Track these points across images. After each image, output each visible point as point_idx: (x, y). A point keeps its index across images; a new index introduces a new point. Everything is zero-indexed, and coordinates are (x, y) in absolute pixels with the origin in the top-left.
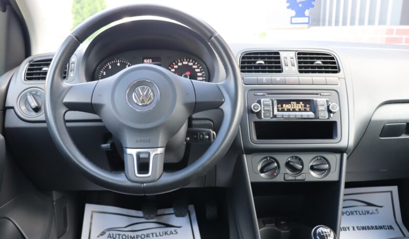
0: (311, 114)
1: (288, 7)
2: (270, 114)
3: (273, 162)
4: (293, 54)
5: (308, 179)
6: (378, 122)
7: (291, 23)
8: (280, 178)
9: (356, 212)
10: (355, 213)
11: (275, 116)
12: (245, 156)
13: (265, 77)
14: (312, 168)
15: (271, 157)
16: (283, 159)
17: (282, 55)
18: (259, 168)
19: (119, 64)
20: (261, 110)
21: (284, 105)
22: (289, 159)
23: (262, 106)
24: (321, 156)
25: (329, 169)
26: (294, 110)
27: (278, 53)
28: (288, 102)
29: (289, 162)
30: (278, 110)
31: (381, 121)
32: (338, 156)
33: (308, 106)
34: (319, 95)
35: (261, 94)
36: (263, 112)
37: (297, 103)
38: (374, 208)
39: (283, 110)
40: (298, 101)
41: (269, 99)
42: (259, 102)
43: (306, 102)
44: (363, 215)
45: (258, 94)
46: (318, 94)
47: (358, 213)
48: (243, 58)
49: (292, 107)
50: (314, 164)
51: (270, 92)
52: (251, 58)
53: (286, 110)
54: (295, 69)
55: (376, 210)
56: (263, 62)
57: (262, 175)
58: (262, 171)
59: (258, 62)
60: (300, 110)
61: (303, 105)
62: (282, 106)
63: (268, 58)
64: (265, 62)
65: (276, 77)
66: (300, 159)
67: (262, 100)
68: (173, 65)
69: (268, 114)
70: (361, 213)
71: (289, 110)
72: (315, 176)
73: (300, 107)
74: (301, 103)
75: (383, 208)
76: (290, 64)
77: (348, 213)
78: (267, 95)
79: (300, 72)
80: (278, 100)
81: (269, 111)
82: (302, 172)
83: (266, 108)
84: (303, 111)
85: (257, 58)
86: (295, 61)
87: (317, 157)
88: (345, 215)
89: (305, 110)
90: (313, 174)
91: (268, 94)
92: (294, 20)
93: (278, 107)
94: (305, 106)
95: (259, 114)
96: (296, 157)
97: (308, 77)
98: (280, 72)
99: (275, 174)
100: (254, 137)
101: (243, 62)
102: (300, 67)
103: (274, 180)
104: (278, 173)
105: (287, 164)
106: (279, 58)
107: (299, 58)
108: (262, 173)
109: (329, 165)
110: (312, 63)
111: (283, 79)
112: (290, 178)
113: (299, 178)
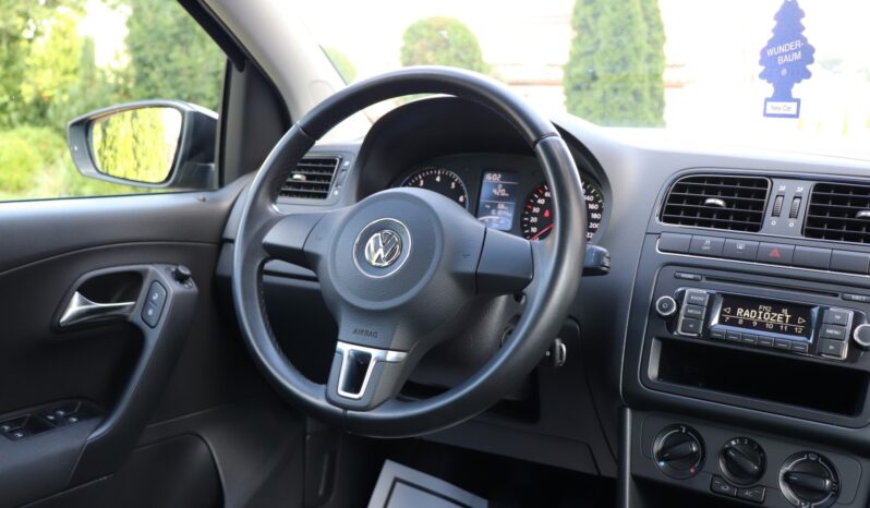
0: (800, 341)
2: (697, 326)
3: (691, 440)
4: (804, 189)
7: (766, 115)
8: (702, 484)
11: (707, 332)
12: (628, 412)
13: (710, 237)
14: (787, 477)
15: (688, 429)
16: (716, 438)
17: (781, 186)
18: (658, 446)
19: (438, 179)
20: (678, 312)
21: (740, 311)
22: (733, 443)
23: (685, 305)
24: (819, 455)
25: (836, 492)
26: (761, 326)
27: (764, 184)
28: (752, 303)
29: (731, 448)
30: (722, 321)
33: (801, 320)
34: (839, 299)
35: (690, 276)
36: (682, 318)
37: (773, 311)
39: (734, 322)
40: (777, 306)
41: (705, 292)
42: (680, 298)
43: (799, 310)
45: (684, 275)
46: (836, 295)
48: (679, 188)
49: (760, 317)
50: (795, 470)
51: (711, 274)
52: (699, 189)
53: (741, 322)
54: (795, 225)
56: (720, 202)
57: (662, 464)
58: (662, 455)
59: (709, 201)
60: (776, 329)
61: (788, 316)
62: (734, 312)
63: (742, 193)
65: (741, 241)
66: (760, 450)
67: (688, 291)
68: (545, 191)
69: (691, 326)
71: (748, 324)
73: (779, 321)
74: (785, 311)
76: (785, 212)
78: (704, 281)
79: (808, 233)
80: (724, 295)
81: (697, 318)
82: (761, 482)
83: (690, 311)
84: (783, 332)
85: (712, 191)
86: (803, 206)
87: (808, 453)
89: (791, 331)
90: (785, 490)
91: (708, 278)
92: (772, 107)
93: (722, 312)
94: (794, 321)
95: (672, 321)
96: (751, 443)
97: (822, 248)
98: (756, 229)
99: (692, 471)
100: (653, 371)
101: (673, 199)
102: (810, 221)
103: (685, 484)
104: (698, 470)
105: (724, 453)
106: (762, 194)
107: (815, 198)
108: (660, 460)
109: (836, 482)
110: (853, 213)
111: (753, 246)
112: (726, 489)
113: (748, 494)
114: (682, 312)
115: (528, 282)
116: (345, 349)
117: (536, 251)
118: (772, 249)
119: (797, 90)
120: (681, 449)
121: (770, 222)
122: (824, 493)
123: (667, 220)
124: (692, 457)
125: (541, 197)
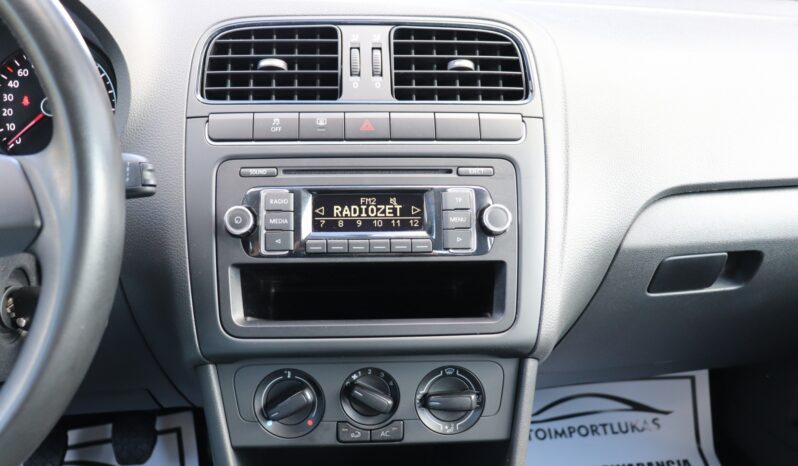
2: (286, 240)
3: (301, 387)
4: (382, 36)
5: (412, 437)
8: (325, 437)
9: (604, 425)
10: (600, 430)
11: (302, 248)
12: (212, 368)
13: (277, 115)
14: (425, 402)
15: (294, 372)
16: (331, 380)
17: (348, 36)
18: (260, 402)
20: (256, 226)
21: (337, 209)
22: (355, 377)
23: (263, 213)
24: (456, 368)
25: (481, 404)
26: (368, 225)
27: (332, 33)
28: (351, 197)
29: (353, 385)
30: (316, 227)
32: (510, 366)
33: (414, 210)
34: (453, 175)
35: (262, 172)
36: (263, 232)
37: (378, 203)
38: (650, 416)
39: (332, 226)
40: (383, 196)
41: (285, 190)
42: (253, 203)
44: (621, 435)
45: (253, 171)
46: (450, 171)
47: (608, 428)
48: (220, 48)
49: (364, 214)
50: (431, 391)
52: (245, 48)
53: (341, 224)
54: (383, 85)
55: (654, 421)
56: (280, 64)
57: (270, 424)
58: (267, 413)
59: (264, 63)
60: (388, 226)
61: (398, 207)
62: (329, 213)
63: (304, 48)
64: (290, 63)
65: (319, 115)
66: (388, 378)
67: (264, 193)
68: (16, 68)
69: (278, 241)
70: (616, 429)
71: (350, 225)
72: (434, 427)
73: (389, 215)
74: (393, 200)
75: (669, 416)
76: (366, 70)
77: (583, 431)
78: (281, 175)
79: (401, 95)
80: (312, 192)
81: (284, 229)
82: (394, 417)
83: (273, 221)
84: (396, 229)
85: (266, 50)
86: (386, 60)
87: (443, 368)
88: (575, 435)
89: (405, 226)
90: (427, 419)
91: (287, 171)
93: (315, 215)
94: (405, 212)
95: (249, 239)
96: (377, 372)
97: (419, 114)
98: (334, 95)
99: (310, 423)
100: (237, 314)
101: (215, 64)
102: (399, 79)
103: (305, 442)
104: (319, 421)
105: (347, 392)
106: (333, 48)
107: (399, 49)
108: (268, 419)
109: (481, 393)
110: (443, 64)
111: (338, 120)
112: (356, 435)
113: (384, 434)
114: (262, 223)
118: (363, 120)
120: (290, 403)
121: (350, 84)
122: (468, 411)
123: (211, 96)
124: (309, 407)
125: (14, 77)
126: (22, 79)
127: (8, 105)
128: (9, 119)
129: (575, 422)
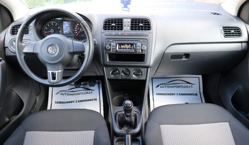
0: (133, 51)
1: (121, 2)
2: (114, 50)
3: (117, 71)
4: (129, 20)
5: (132, 78)
6: (168, 54)
8: (120, 78)
9: (181, 86)
10: (180, 87)
11: (117, 51)
12: (104, 68)
13: (114, 32)
14: (134, 74)
15: (116, 69)
16: (121, 69)
17: (125, 20)
19: (52, 24)
20: (110, 48)
21: (122, 46)
22: (124, 69)
23: (111, 46)
24: (138, 69)
25: (142, 74)
26: (126, 48)
27: (122, 20)
28: (124, 44)
29: (124, 71)
30: (119, 48)
31: (171, 53)
32: (146, 69)
33: (133, 46)
35: (112, 41)
36: (111, 49)
39: (121, 48)
40: (128, 44)
41: (115, 43)
42: (110, 45)
43: (132, 44)
45: (110, 41)
46: (138, 41)
47: (182, 87)
48: (106, 22)
50: (135, 72)
51: (115, 39)
52: (110, 22)
54: (129, 28)
55: (191, 86)
56: (114, 25)
57: (112, 76)
58: (112, 74)
59: (112, 25)
60: (129, 48)
62: (121, 46)
63: (118, 22)
64: (116, 25)
65: (120, 32)
66: (129, 70)
67: (112, 43)
70: (183, 87)
71: (123, 48)
73: (129, 47)
74: (130, 45)
75: (195, 85)
76: (127, 26)
77: (177, 87)
78: (114, 41)
79: (132, 29)
80: (118, 44)
81: (114, 49)
82: (129, 75)
83: (113, 48)
85: (112, 22)
86: (130, 24)
87: (136, 69)
88: (175, 87)
89: (131, 48)
90: (134, 76)
91: (115, 40)
92: (124, 9)
94: (131, 47)
96: (127, 69)
97: (134, 32)
98: (122, 29)
99: (118, 76)
100: (108, 60)
101: (105, 25)
102: (132, 27)
103: (117, 78)
104: (119, 75)
105: (123, 72)
106: (122, 22)
107: (132, 22)
108: (112, 75)
109: (142, 73)
110: (138, 25)
111: (122, 33)
112: (124, 78)
113: (128, 78)
114: (111, 48)
115: (84, 52)
116: (50, 72)
117: (84, 45)
118: (125, 33)
119: (128, 6)
120: (115, 72)
121: (124, 28)
122: (140, 75)
123: (105, 29)
124: (117, 73)
125: (77, 25)
126: (78, 25)
127: (76, 29)
128: (76, 31)
129: (175, 85)
